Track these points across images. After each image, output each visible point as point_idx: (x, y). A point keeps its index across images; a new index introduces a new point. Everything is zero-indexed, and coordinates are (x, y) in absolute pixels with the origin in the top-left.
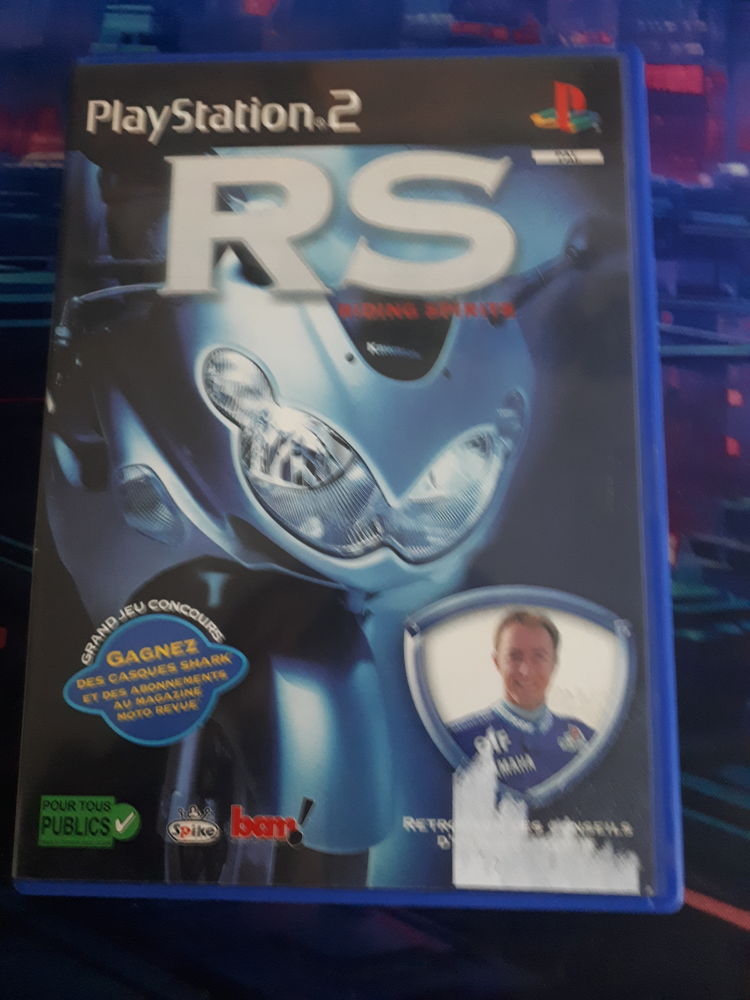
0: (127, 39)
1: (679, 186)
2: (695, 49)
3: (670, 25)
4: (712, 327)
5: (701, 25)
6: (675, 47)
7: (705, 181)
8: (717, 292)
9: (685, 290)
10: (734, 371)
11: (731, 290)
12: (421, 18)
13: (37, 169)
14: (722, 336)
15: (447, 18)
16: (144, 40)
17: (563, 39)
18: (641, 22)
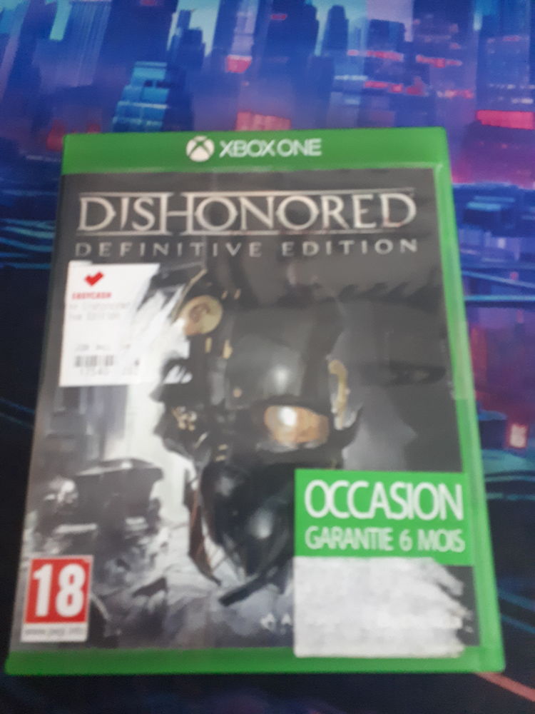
0: (149, 83)
2: (528, 101)
3: (511, 86)
6: (515, 101)
15: (363, 78)
16: (160, 84)
17: (440, 94)
18: (492, 85)
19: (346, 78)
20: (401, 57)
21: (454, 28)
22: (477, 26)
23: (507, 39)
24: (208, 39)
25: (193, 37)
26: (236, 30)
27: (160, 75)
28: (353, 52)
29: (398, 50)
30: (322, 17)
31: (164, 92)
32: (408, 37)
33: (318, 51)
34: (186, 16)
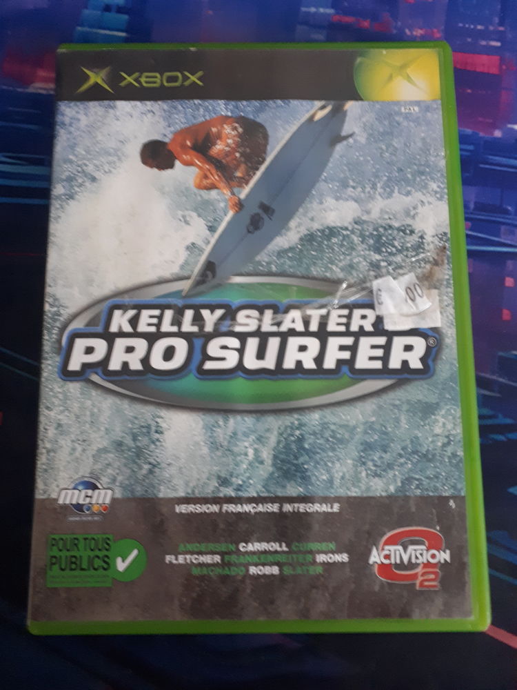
0: (108, 8)
2: (496, 43)
4: (497, 234)
7: (498, 134)
9: (480, 207)
10: (510, 264)
11: (511, 210)
13: (40, 94)
14: (503, 240)
15: (330, 11)
16: (120, 10)
17: (407, 31)
18: (461, 25)
19: (313, 10)
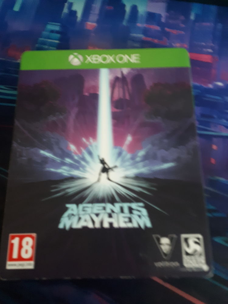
0: (52, 31)
1: (203, 87)
2: (210, 50)
3: (204, 44)
4: (209, 127)
5: (212, 44)
6: (204, 50)
7: (211, 86)
8: (212, 117)
9: (203, 115)
10: (215, 140)
11: (215, 116)
12: (135, 35)
14: (213, 129)
16: (57, 32)
17: (173, 44)
20: (158, 28)
21: (182, 18)
22: (192, 17)
23: (204, 24)
24: (79, 15)
25: (73, 14)
26: (91, 12)
27: (57, 28)
28: (139, 25)
29: (158, 25)
30: (128, 9)
31: (58, 36)
32: (163, 20)
33: (125, 23)
34: (71, 5)
